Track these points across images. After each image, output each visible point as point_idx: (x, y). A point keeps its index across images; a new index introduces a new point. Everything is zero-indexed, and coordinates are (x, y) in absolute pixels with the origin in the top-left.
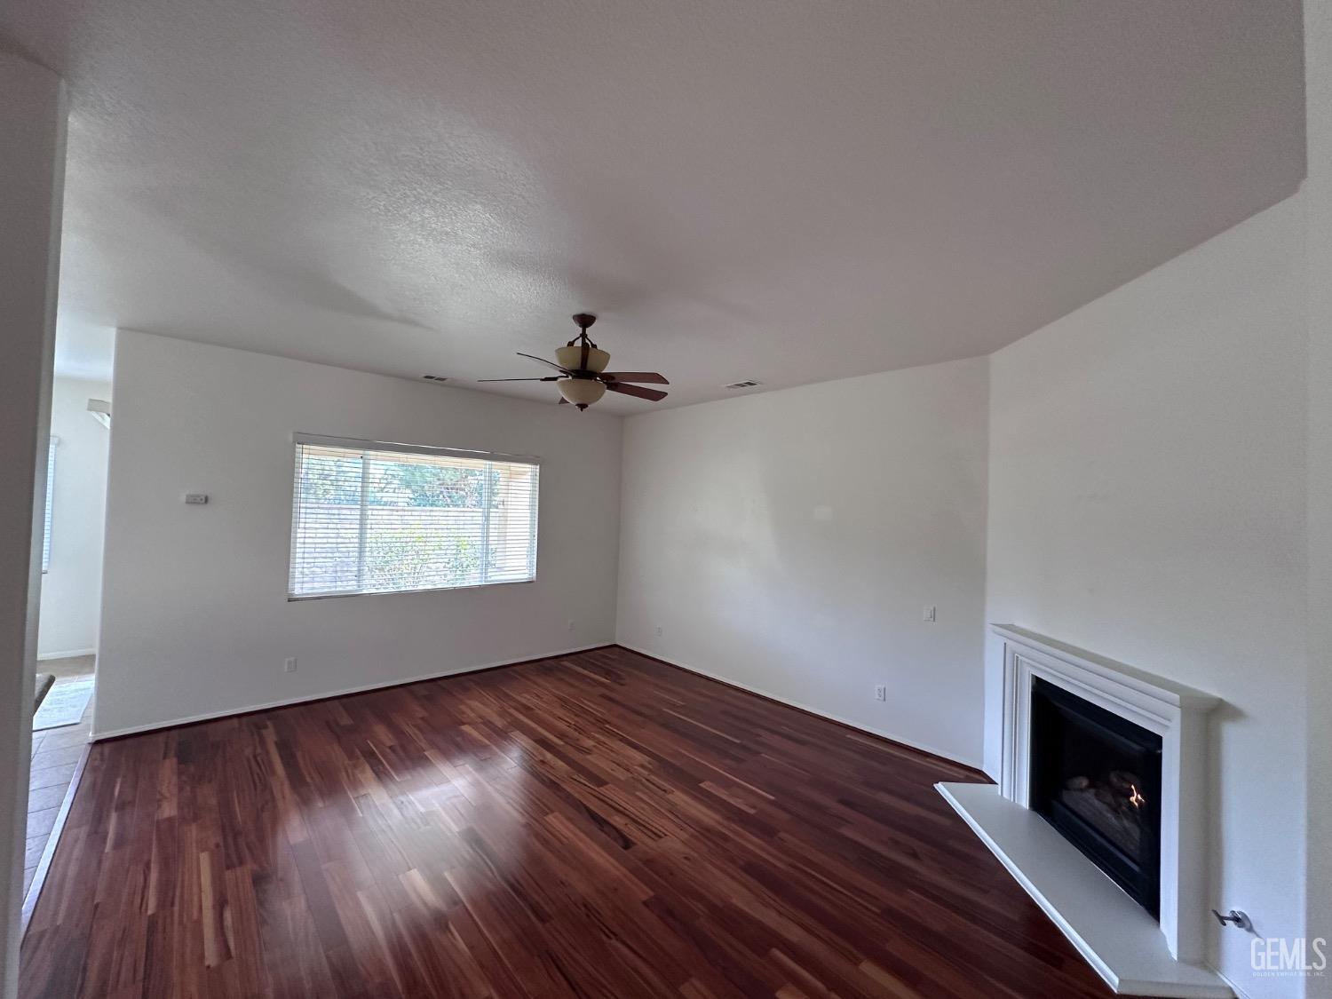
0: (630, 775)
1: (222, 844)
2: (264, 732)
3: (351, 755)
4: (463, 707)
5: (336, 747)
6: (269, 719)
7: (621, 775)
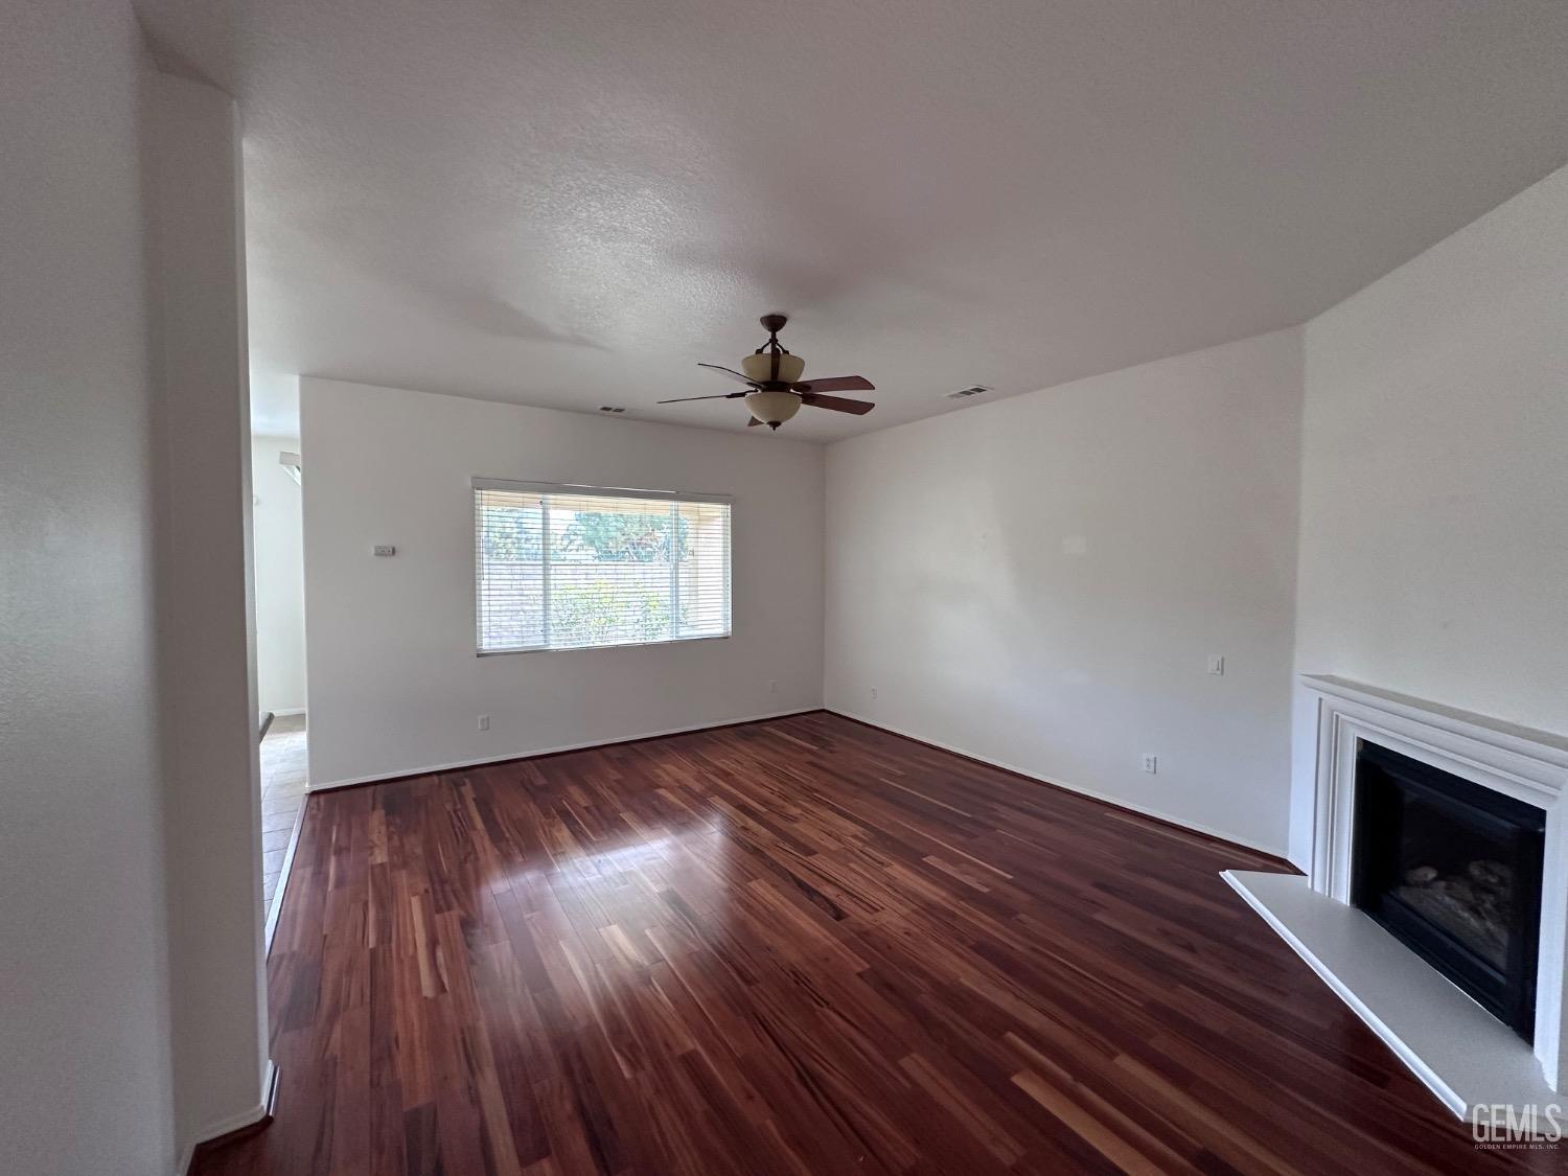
0: (843, 846)
1: (430, 890)
2: (463, 789)
3: (547, 814)
4: (659, 771)
5: (532, 805)
6: (466, 777)
7: (833, 845)
